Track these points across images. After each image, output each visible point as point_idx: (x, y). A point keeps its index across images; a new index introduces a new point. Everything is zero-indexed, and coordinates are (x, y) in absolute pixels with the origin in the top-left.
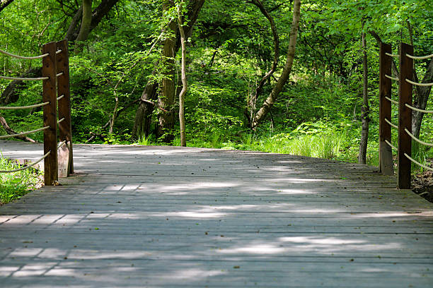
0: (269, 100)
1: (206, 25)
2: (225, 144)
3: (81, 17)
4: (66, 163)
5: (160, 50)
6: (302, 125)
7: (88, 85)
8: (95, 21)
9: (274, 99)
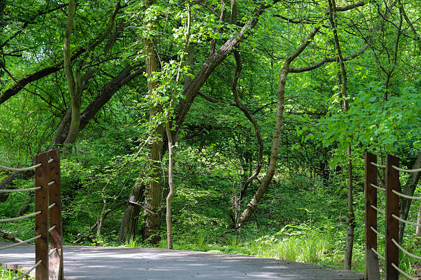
0: (253, 201)
1: (192, 128)
2: (211, 245)
3: (70, 119)
4: (57, 270)
5: (147, 154)
6: (286, 226)
7: (76, 186)
8: (83, 123)
9: (258, 200)
